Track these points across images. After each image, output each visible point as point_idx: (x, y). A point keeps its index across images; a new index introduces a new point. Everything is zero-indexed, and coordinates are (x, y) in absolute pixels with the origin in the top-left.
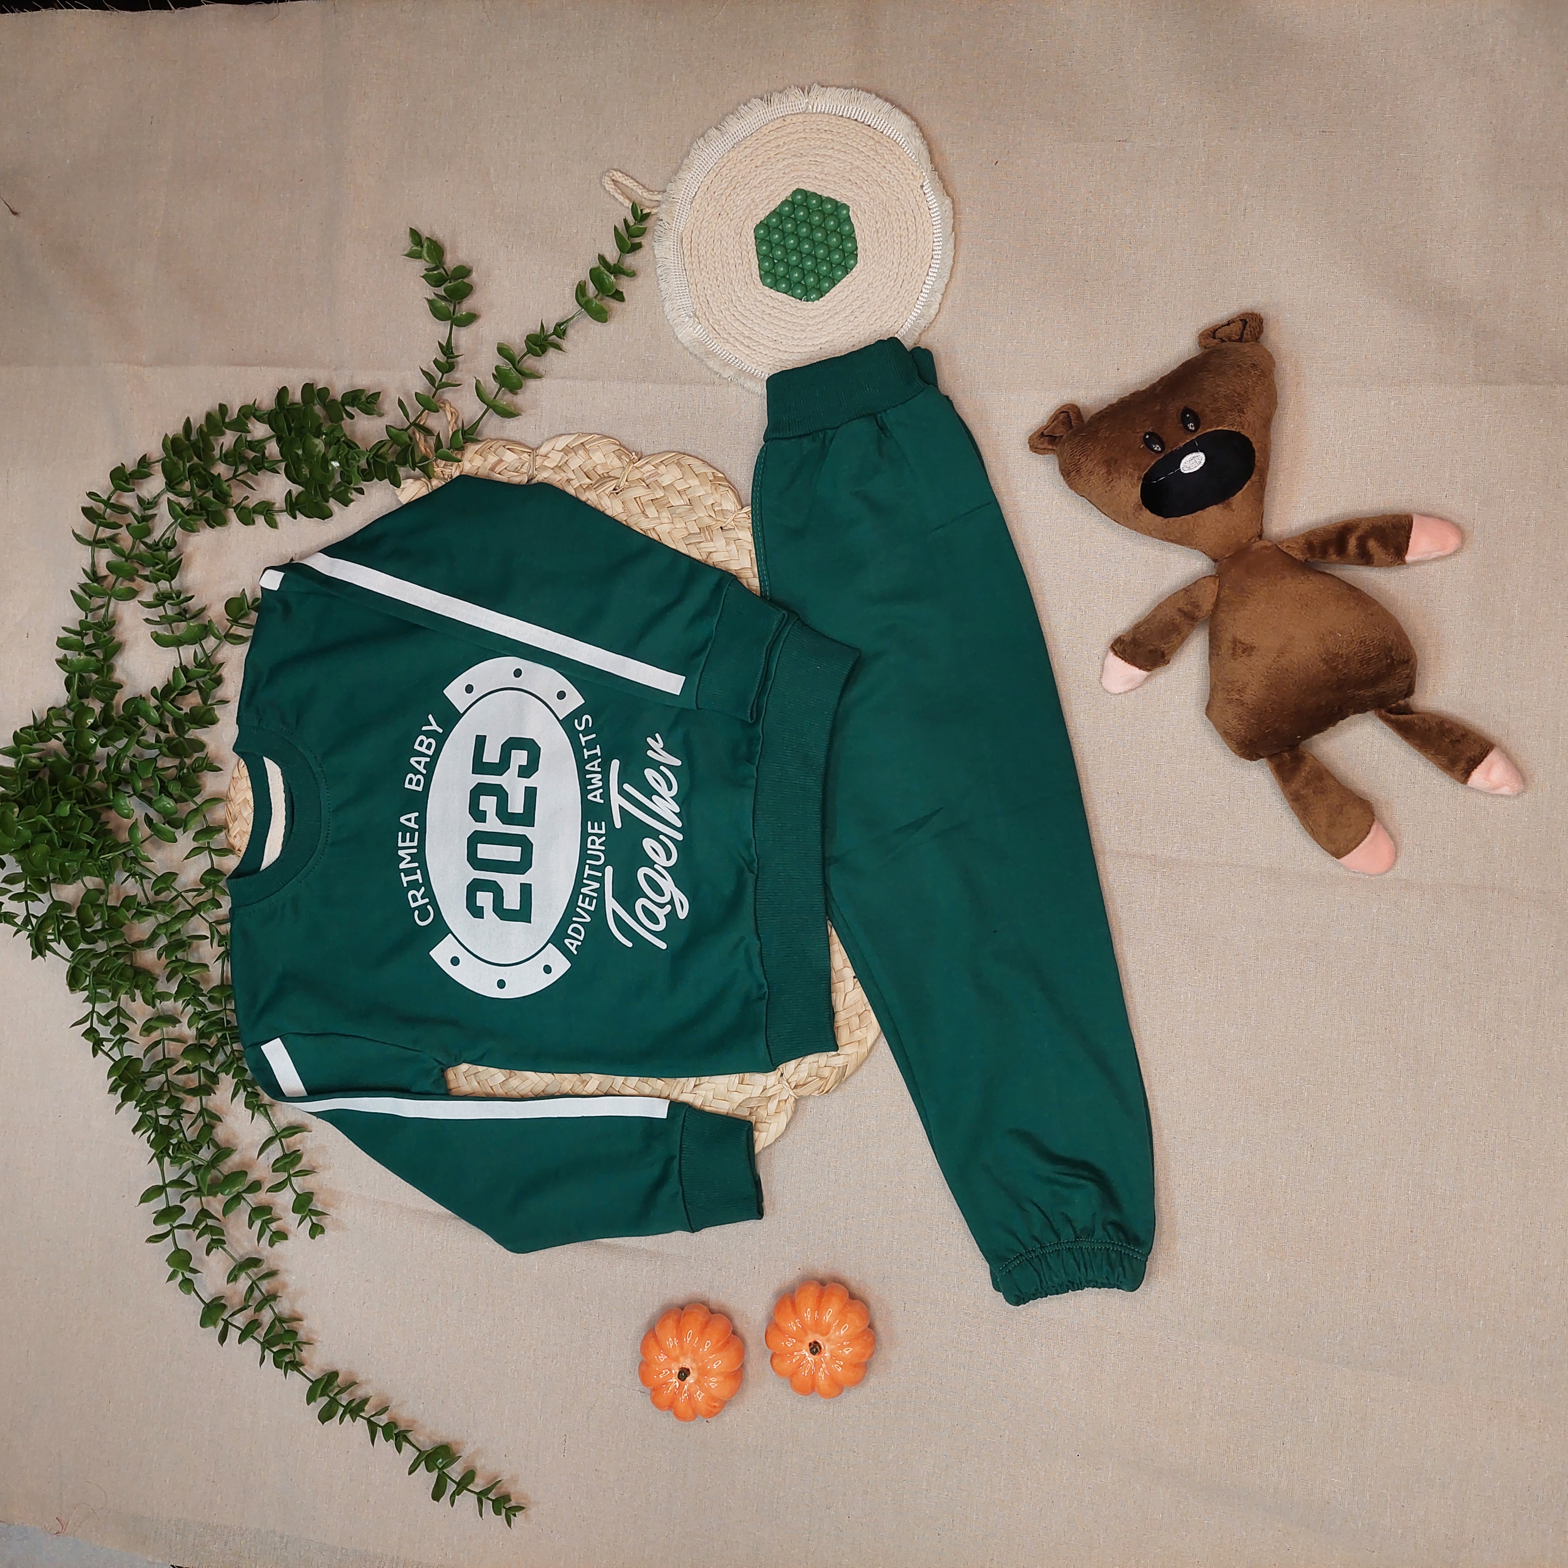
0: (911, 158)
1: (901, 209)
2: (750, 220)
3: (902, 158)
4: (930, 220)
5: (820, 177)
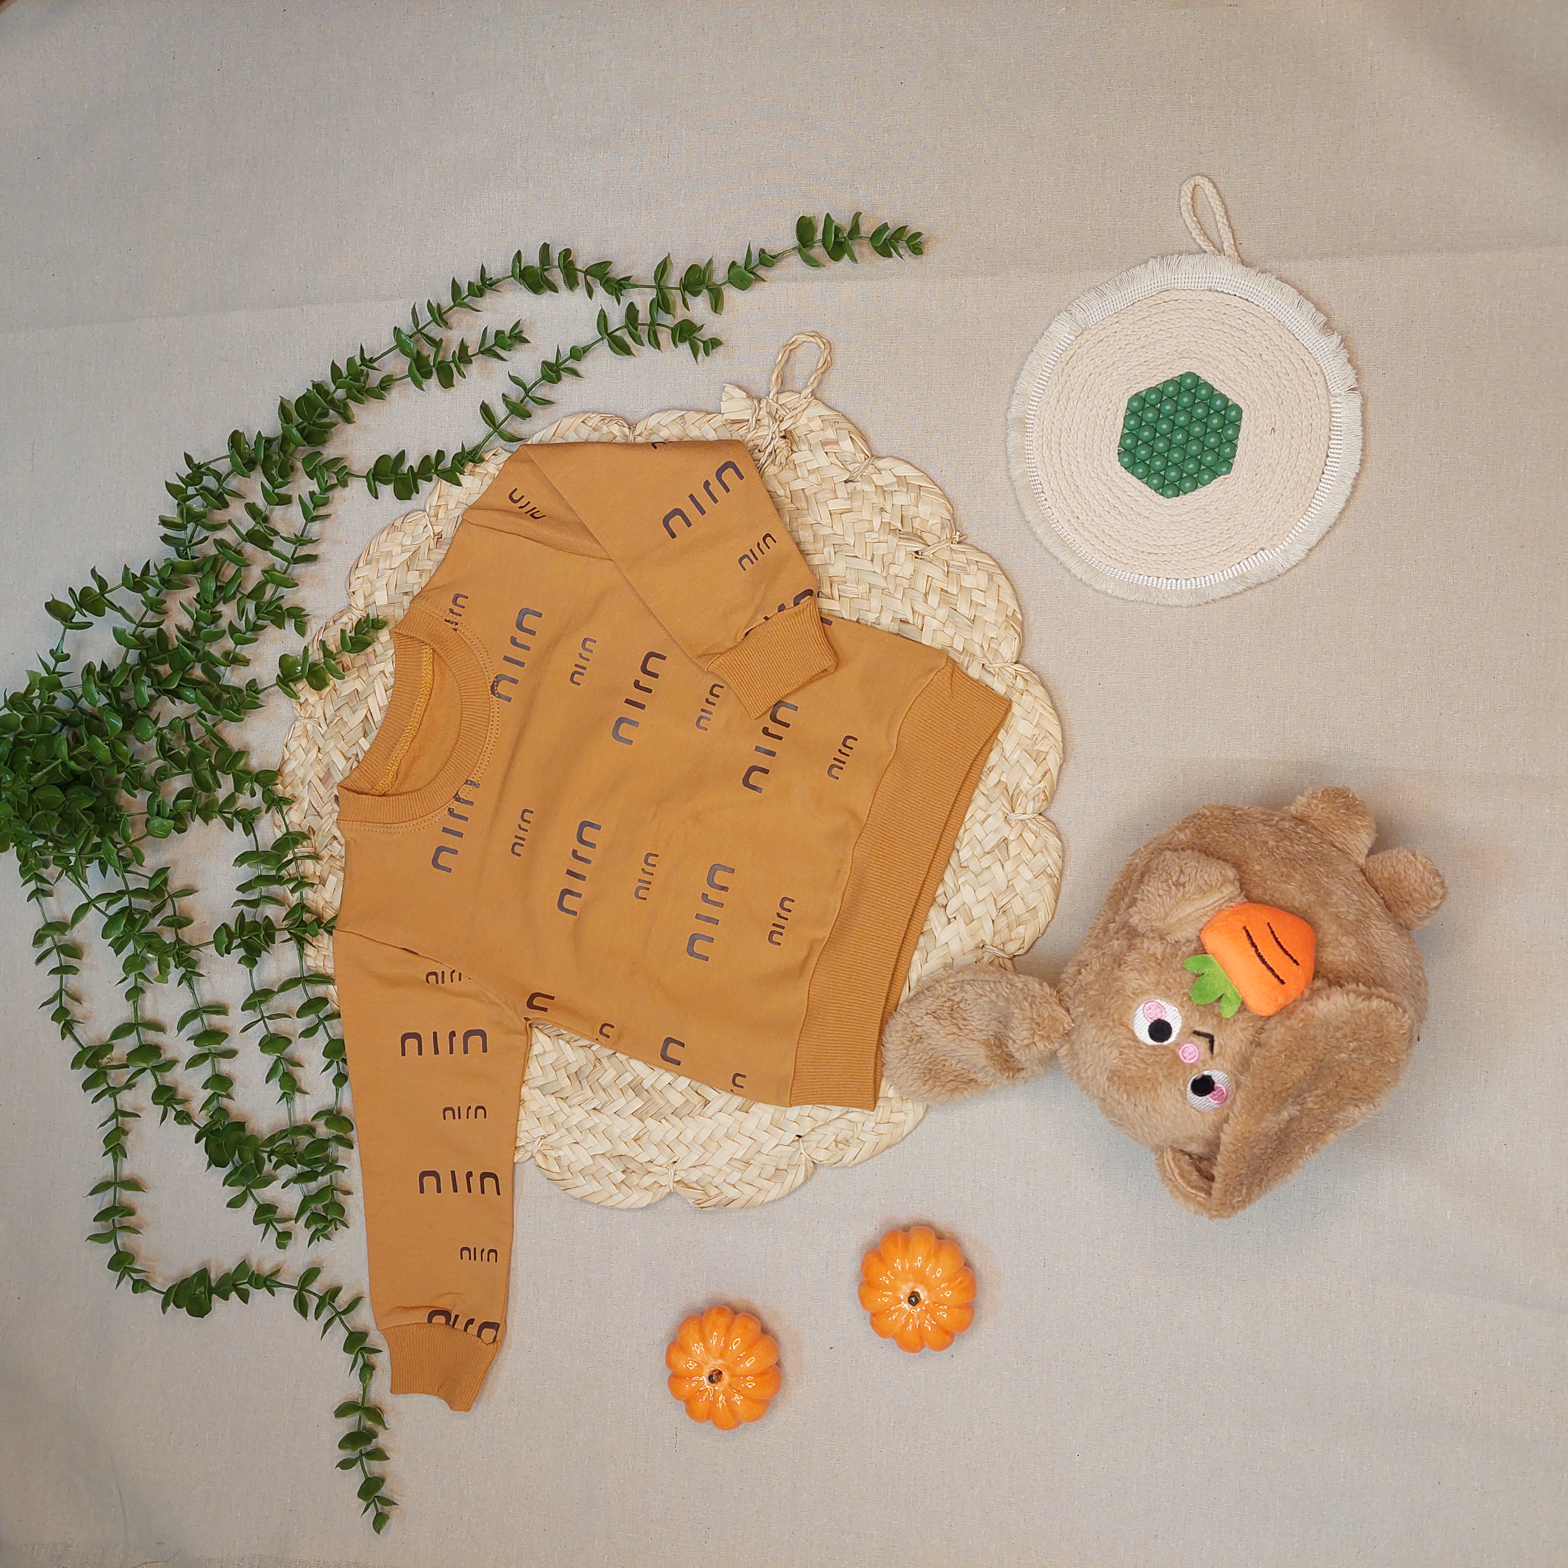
2: (1201, 364)
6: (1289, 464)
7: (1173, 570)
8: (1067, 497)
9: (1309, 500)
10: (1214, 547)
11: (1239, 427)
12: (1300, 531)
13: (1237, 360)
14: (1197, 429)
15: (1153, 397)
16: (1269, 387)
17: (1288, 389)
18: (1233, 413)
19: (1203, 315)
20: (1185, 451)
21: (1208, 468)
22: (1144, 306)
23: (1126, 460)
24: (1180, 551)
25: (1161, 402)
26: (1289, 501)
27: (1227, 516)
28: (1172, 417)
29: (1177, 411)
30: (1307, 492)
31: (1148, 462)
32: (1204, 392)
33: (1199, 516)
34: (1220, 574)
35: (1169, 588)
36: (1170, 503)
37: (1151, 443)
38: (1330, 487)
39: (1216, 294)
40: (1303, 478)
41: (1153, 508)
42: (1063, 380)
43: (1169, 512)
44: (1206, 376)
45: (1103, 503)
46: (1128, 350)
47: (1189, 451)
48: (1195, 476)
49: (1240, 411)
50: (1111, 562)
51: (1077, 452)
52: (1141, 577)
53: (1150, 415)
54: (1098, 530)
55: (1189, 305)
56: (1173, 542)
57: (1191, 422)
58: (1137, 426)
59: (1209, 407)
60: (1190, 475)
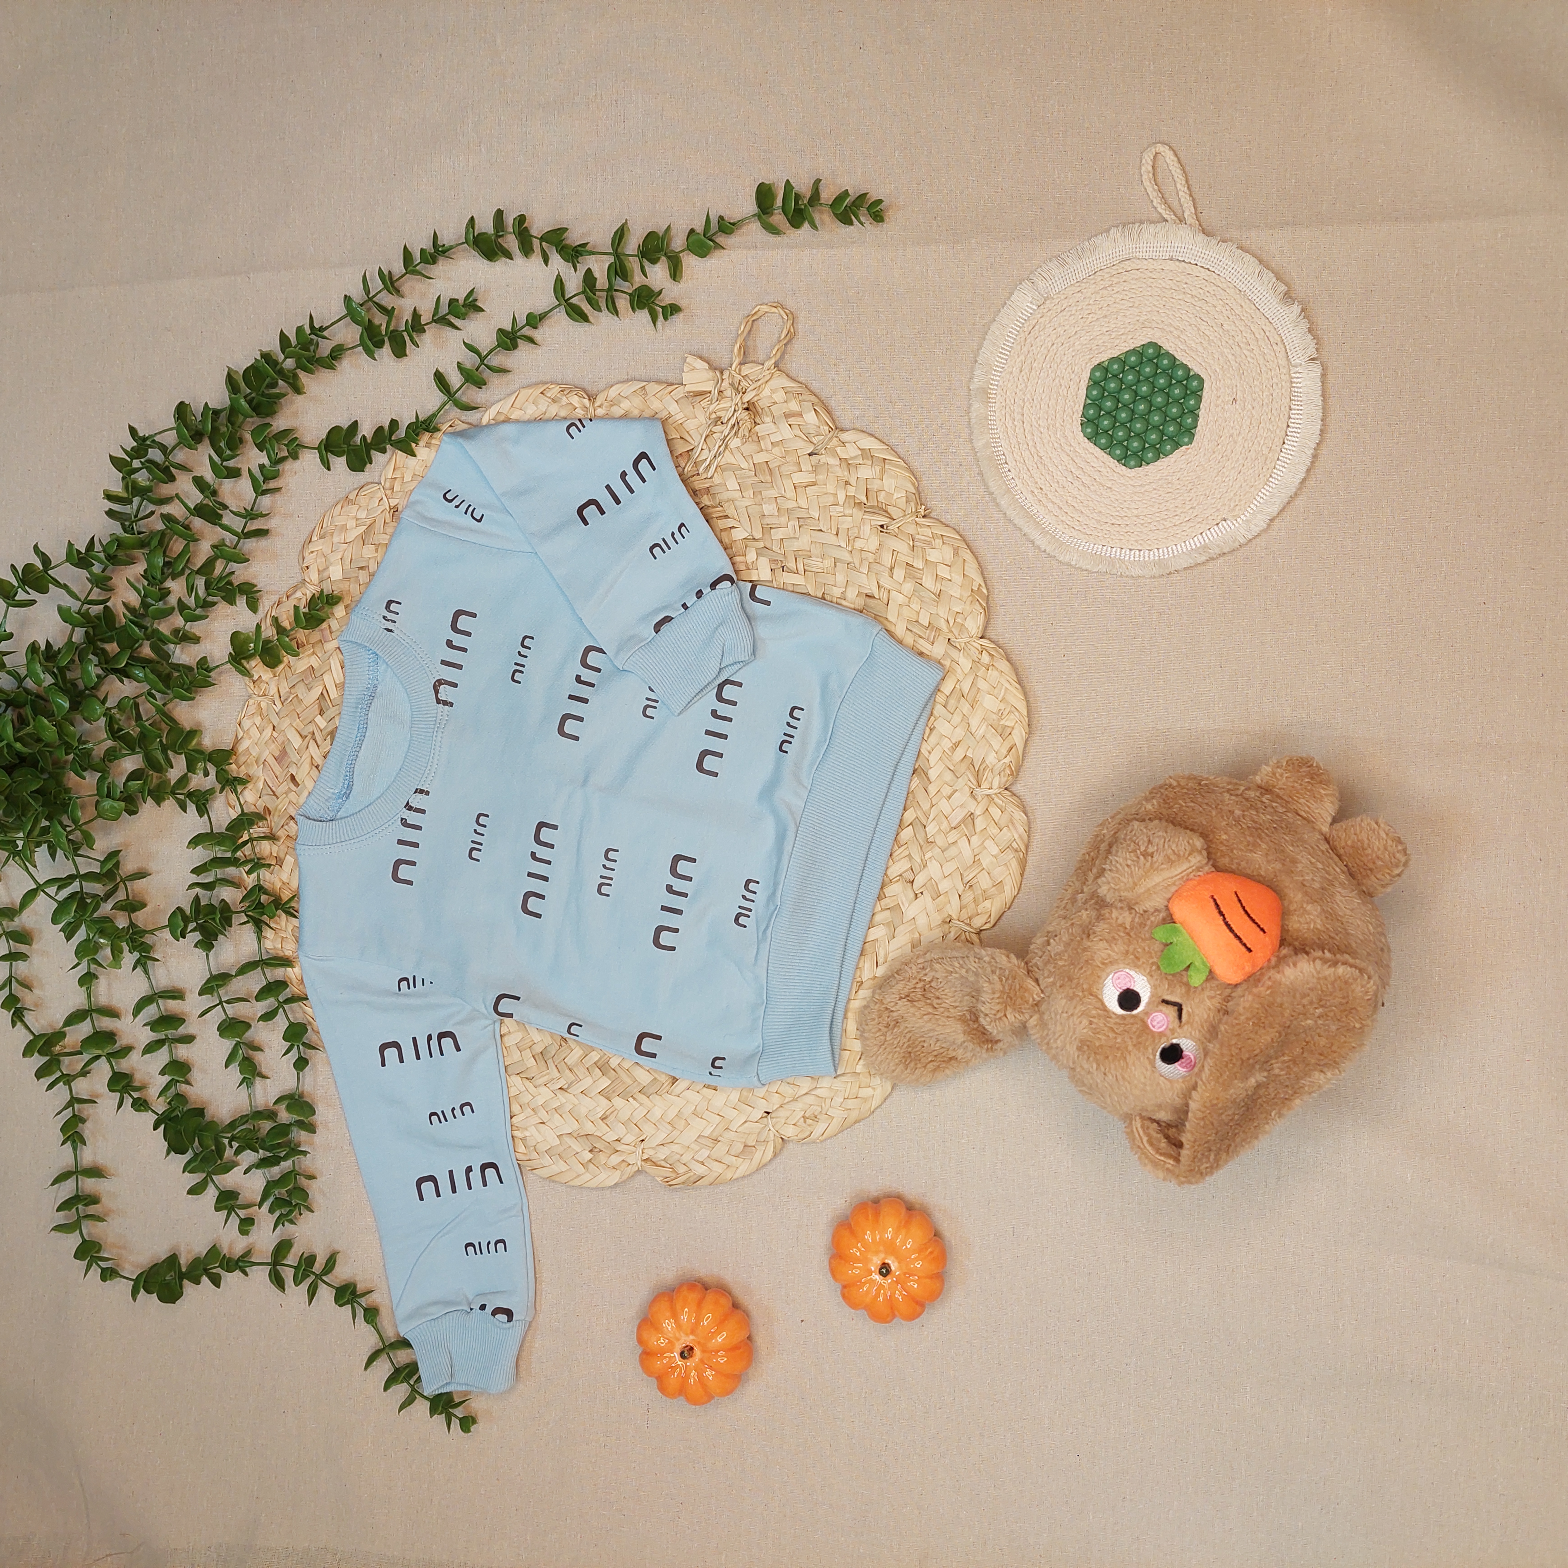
2: (1162, 333)
4: (1189, 537)
6: (1250, 434)
7: (1136, 541)
8: (1030, 468)
9: (1270, 471)
10: (1177, 518)
11: (1201, 397)
12: (1261, 501)
13: (1199, 329)
14: (1159, 399)
15: (1116, 367)
16: (1230, 357)
17: (1249, 359)
18: (1195, 383)
19: (1164, 285)
20: (1148, 422)
21: (1171, 438)
22: (1106, 276)
23: (1089, 430)
24: (1142, 522)
25: (1123, 372)
26: (1251, 471)
27: (1190, 487)
28: (1134, 387)
29: (1139, 381)
30: (1268, 462)
31: (1110, 433)
32: (1165, 362)
33: (1162, 486)
34: (1183, 545)
35: (1132, 559)
36: (1133, 474)
37: (1114, 414)
38: (1290, 457)
39: (1177, 263)
40: (1264, 448)
41: (1116, 478)
42: (1025, 349)
43: (1131, 483)
44: (1168, 346)
45: (1066, 473)
46: (1090, 320)
47: (1151, 421)
48: (1158, 446)
49: (1201, 380)
50: (1075, 533)
51: (1040, 422)
52: (1105, 548)
53: (1113, 385)
54: (1062, 501)
55: (1151, 275)
56: (1136, 512)
57: (1153, 392)
58: (1100, 396)
59: (1171, 378)
60: (1153, 446)
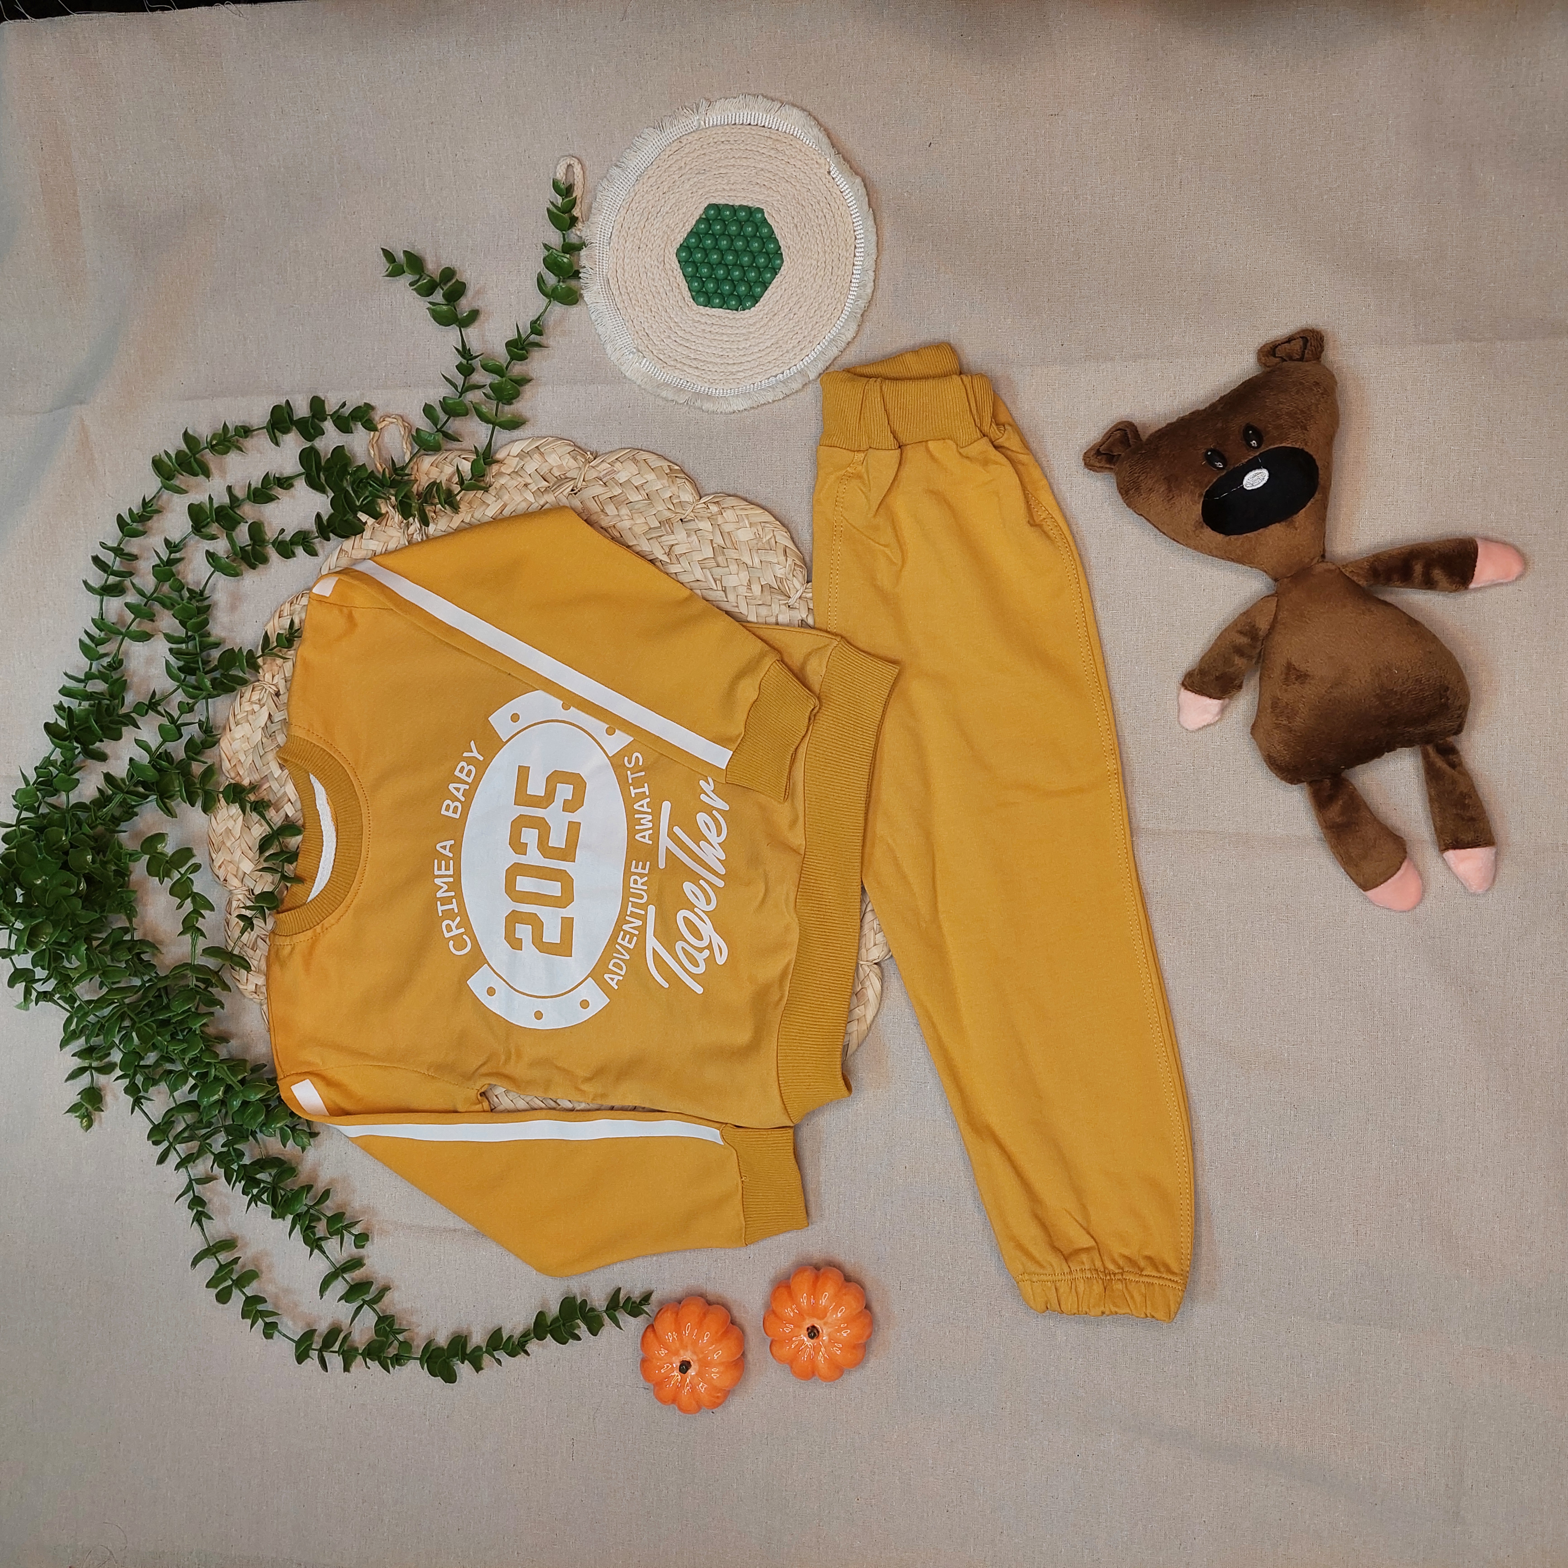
0: (811, 147)
1: (814, 200)
2: (669, 245)
3: (803, 150)
4: (844, 203)
5: (727, 188)
6: (756, 157)
9: (787, 136)
11: (723, 206)
13: (667, 213)
14: (724, 243)
15: (696, 284)
17: (693, 166)
18: (712, 212)
20: (743, 252)
21: (758, 229)
23: (749, 303)
24: (830, 247)
25: (700, 277)
26: (787, 153)
28: (714, 266)
29: (708, 263)
30: (780, 138)
31: (752, 284)
32: (693, 240)
33: (799, 233)
34: (851, 208)
36: (788, 260)
37: (735, 282)
40: (768, 144)
41: (791, 275)
43: (795, 260)
44: (680, 239)
45: (787, 320)
47: (742, 248)
48: (765, 240)
49: (710, 206)
51: (741, 347)
53: (711, 285)
57: (718, 249)
58: (721, 296)
59: (706, 234)
60: (764, 245)
